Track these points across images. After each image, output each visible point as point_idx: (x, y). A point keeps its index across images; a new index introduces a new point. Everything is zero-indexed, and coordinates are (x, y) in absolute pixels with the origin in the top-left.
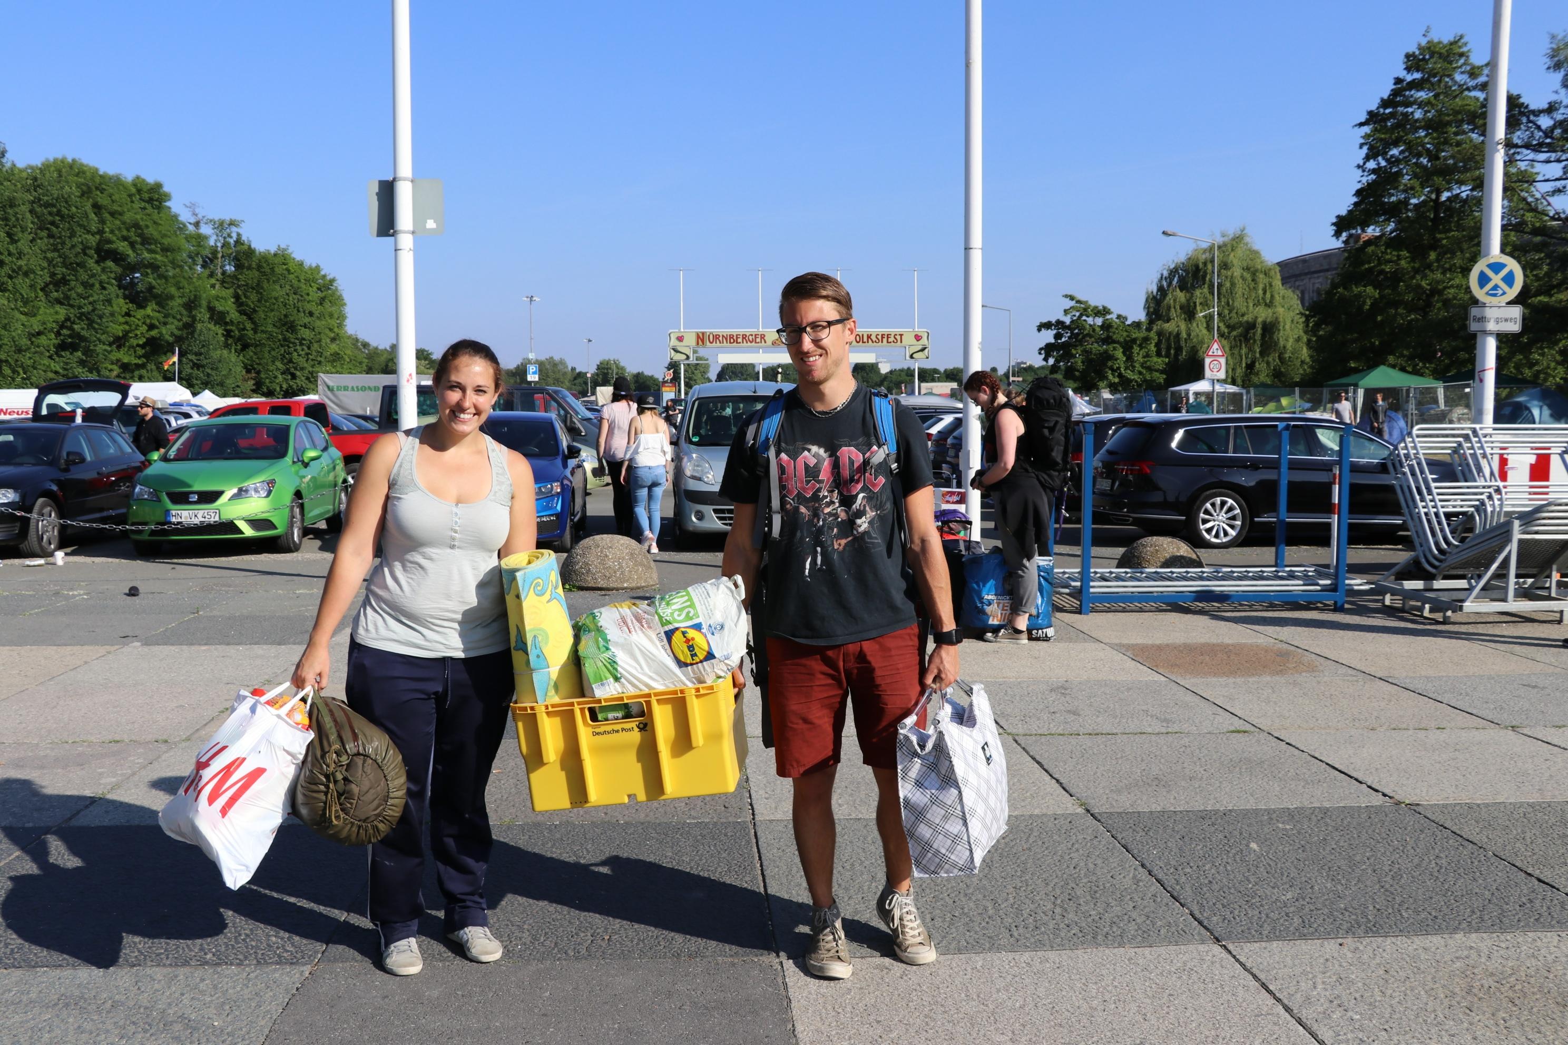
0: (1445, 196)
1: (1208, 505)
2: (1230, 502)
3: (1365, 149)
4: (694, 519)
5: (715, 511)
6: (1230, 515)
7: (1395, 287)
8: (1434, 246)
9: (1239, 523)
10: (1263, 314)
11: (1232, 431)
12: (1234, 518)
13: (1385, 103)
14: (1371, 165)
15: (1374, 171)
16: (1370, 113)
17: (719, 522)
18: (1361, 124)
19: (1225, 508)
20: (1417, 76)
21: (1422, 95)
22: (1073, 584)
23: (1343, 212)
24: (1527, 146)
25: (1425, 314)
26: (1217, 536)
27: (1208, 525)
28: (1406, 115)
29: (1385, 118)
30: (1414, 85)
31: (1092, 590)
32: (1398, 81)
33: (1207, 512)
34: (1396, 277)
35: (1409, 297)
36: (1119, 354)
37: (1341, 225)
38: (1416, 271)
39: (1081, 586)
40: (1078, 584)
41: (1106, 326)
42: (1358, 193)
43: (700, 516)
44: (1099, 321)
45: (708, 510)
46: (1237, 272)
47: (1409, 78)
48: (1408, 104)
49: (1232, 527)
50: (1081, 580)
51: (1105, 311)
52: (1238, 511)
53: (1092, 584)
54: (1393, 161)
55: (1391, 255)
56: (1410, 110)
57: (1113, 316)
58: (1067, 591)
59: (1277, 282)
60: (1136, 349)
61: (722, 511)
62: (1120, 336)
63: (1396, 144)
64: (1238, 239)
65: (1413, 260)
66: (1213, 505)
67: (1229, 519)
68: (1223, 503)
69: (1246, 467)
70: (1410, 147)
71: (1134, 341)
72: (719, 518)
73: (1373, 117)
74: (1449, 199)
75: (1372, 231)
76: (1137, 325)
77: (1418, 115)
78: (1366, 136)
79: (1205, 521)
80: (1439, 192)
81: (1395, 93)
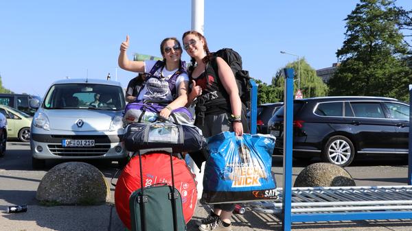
0: (373, 44)
1: (333, 144)
2: (344, 142)
3: (347, 28)
4: (36, 151)
5: (49, 146)
6: (344, 149)
7: (358, 74)
8: (371, 59)
9: (349, 154)
10: (311, 85)
11: (344, 105)
12: (346, 151)
13: (353, 13)
14: (349, 33)
15: (349, 35)
16: (348, 16)
17: (51, 153)
18: (345, 20)
19: (342, 146)
20: (364, 3)
21: (366, 10)
22: (276, 205)
23: (340, 49)
24: (405, 24)
25: (367, 83)
26: (338, 161)
27: (333, 155)
28: (360, 17)
29: (353, 18)
30: (362, 6)
31: (292, 210)
32: (358, 5)
33: (332, 148)
34: (358, 71)
35: (363, 77)
36: (264, 96)
37: (339, 53)
38: (364, 68)
39: (284, 206)
40: (280, 205)
41: (260, 87)
42: (345, 42)
43: (40, 149)
44: (257, 85)
45: (45, 145)
46: (302, 71)
47: (361, 4)
48: (361, 13)
49: (346, 156)
50: (284, 202)
51: (259, 82)
52: (348, 147)
53: (293, 204)
54: (356, 32)
55: (356, 63)
56: (361, 15)
57: (262, 83)
58: (271, 211)
59: (315, 75)
60: (270, 94)
61: (54, 146)
62: (265, 90)
63: (357, 26)
64: (302, 60)
65: (364, 65)
66: (335, 144)
67: (344, 151)
68: (341, 143)
69: (353, 124)
70: (362, 27)
71: (269, 91)
72: (51, 150)
73: (349, 17)
74: (375, 45)
75: (349, 55)
76: (270, 86)
77: (364, 16)
78: (348, 23)
79: (331, 153)
80: (371, 42)
81: (357, 9)
